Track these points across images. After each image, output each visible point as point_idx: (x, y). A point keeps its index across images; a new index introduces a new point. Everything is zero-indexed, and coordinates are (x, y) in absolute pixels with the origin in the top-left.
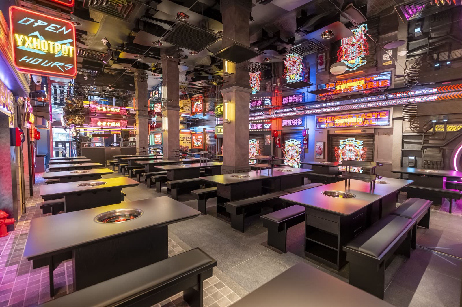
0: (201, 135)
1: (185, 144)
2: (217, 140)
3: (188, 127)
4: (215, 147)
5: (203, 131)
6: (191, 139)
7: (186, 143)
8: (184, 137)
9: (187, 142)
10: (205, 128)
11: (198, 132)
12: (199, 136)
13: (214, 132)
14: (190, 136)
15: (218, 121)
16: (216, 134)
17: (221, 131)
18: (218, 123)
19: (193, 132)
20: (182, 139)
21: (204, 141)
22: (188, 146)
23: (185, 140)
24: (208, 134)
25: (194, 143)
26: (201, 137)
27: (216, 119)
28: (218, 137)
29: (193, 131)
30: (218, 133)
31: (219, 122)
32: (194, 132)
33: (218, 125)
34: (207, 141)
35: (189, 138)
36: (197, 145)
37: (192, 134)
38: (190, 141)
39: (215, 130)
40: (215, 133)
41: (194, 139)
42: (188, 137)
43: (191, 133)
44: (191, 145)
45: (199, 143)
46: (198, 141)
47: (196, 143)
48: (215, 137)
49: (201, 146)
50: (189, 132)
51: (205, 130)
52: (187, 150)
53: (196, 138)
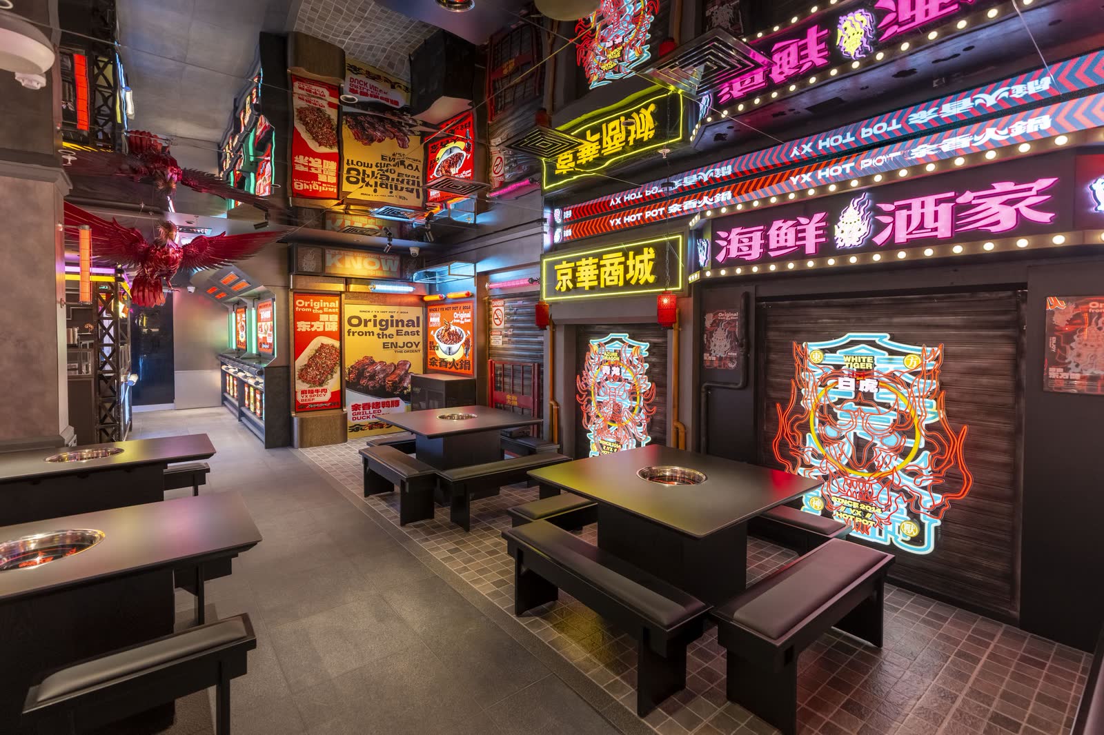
0: (466, 309)
1: (391, 351)
2: (547, 333)
3: (402, 270)
4: (540, 373)
5: (473, 290)
6: (420, 329)
7: (395, 345)
8: (387, 316)
9: (401, 340)
10: (487, 273)
11: (451, 295)
12: (456, 315)
13: (535, 288)
14: (415, 313)
15: (554, 226)
16: (546, 298)
17: (574, 280)
18: (557, 239)
19: (430, 293)
20: (377, 330)
21: (482, 340)
22: (405, 363)
23: (391, 330)
24: (500, 303)
25: (434, 347)
26: (465, 317)
27: (547, 214)
28: (555, 315)
29: (431, 289)
30: (559, 293)
31: (559, 230)
32: (436, 293)
33: (555, 248)
34: (497, 341)
35: (411, 323)
36: (449, 359)
37: (428, 306)
38: (418, 339)
39: (539, 281)
40: (539, 293)
41: (435, 329)
42: (405, 318)
43: (421, 298)
44: (420, 355)
45: (455, 347)
46: (454, 337)
47: (444, 347)
48: (541, 317)
49: (463, 363)
50: (409, 294)
51: (487, 280)
52: (402, 379)
53: (442, 323)
